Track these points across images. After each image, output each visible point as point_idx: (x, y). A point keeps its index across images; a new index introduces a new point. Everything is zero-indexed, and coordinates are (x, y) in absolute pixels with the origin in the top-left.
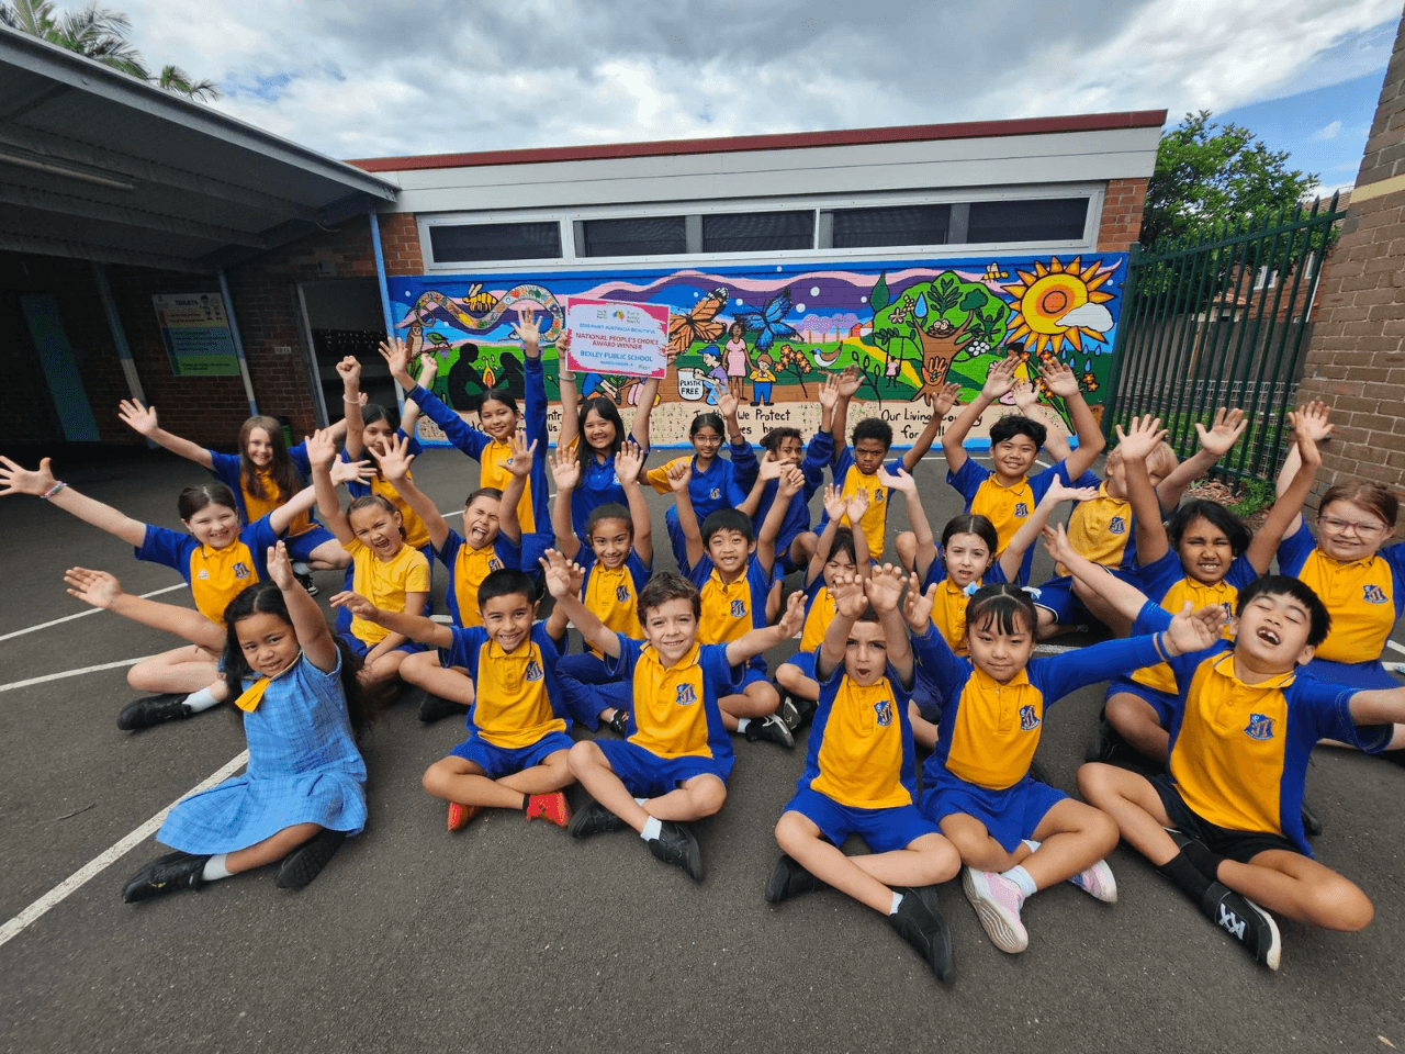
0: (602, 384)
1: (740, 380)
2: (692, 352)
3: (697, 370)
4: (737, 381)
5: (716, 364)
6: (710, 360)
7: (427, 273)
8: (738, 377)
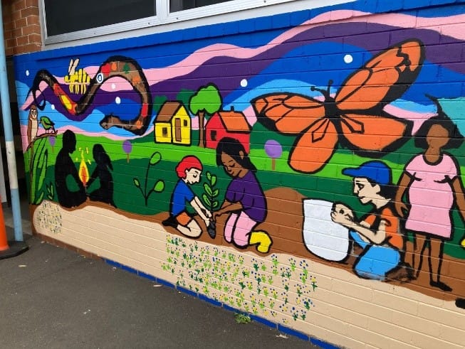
0: (193, 203)
1: (435, 244)
2: (332, 171)
3: (339, 207)
4: (428, 244)
5: (381, 202)
6: (370, 193)
7: (44, 49)
8: (429, 236)
